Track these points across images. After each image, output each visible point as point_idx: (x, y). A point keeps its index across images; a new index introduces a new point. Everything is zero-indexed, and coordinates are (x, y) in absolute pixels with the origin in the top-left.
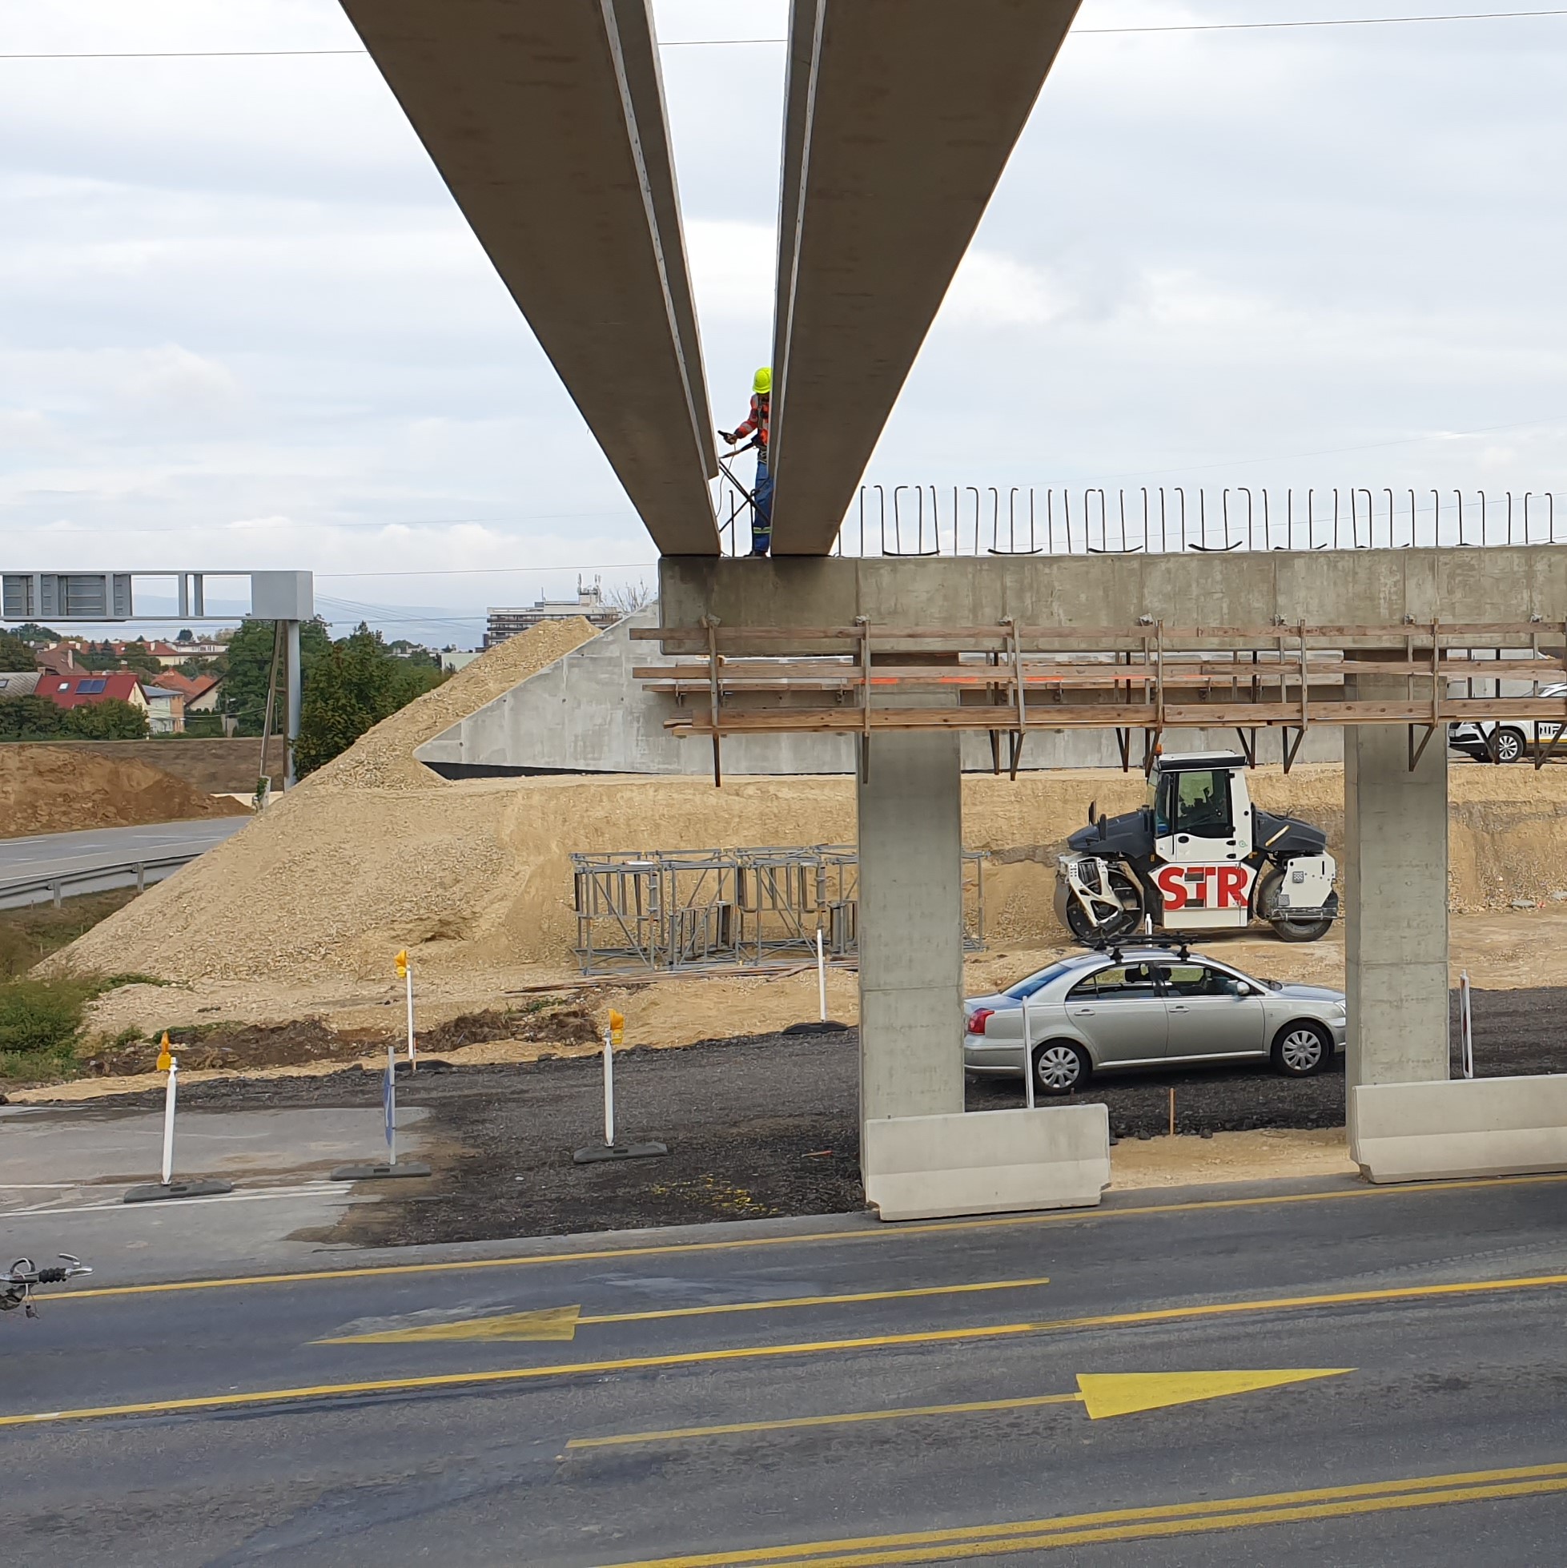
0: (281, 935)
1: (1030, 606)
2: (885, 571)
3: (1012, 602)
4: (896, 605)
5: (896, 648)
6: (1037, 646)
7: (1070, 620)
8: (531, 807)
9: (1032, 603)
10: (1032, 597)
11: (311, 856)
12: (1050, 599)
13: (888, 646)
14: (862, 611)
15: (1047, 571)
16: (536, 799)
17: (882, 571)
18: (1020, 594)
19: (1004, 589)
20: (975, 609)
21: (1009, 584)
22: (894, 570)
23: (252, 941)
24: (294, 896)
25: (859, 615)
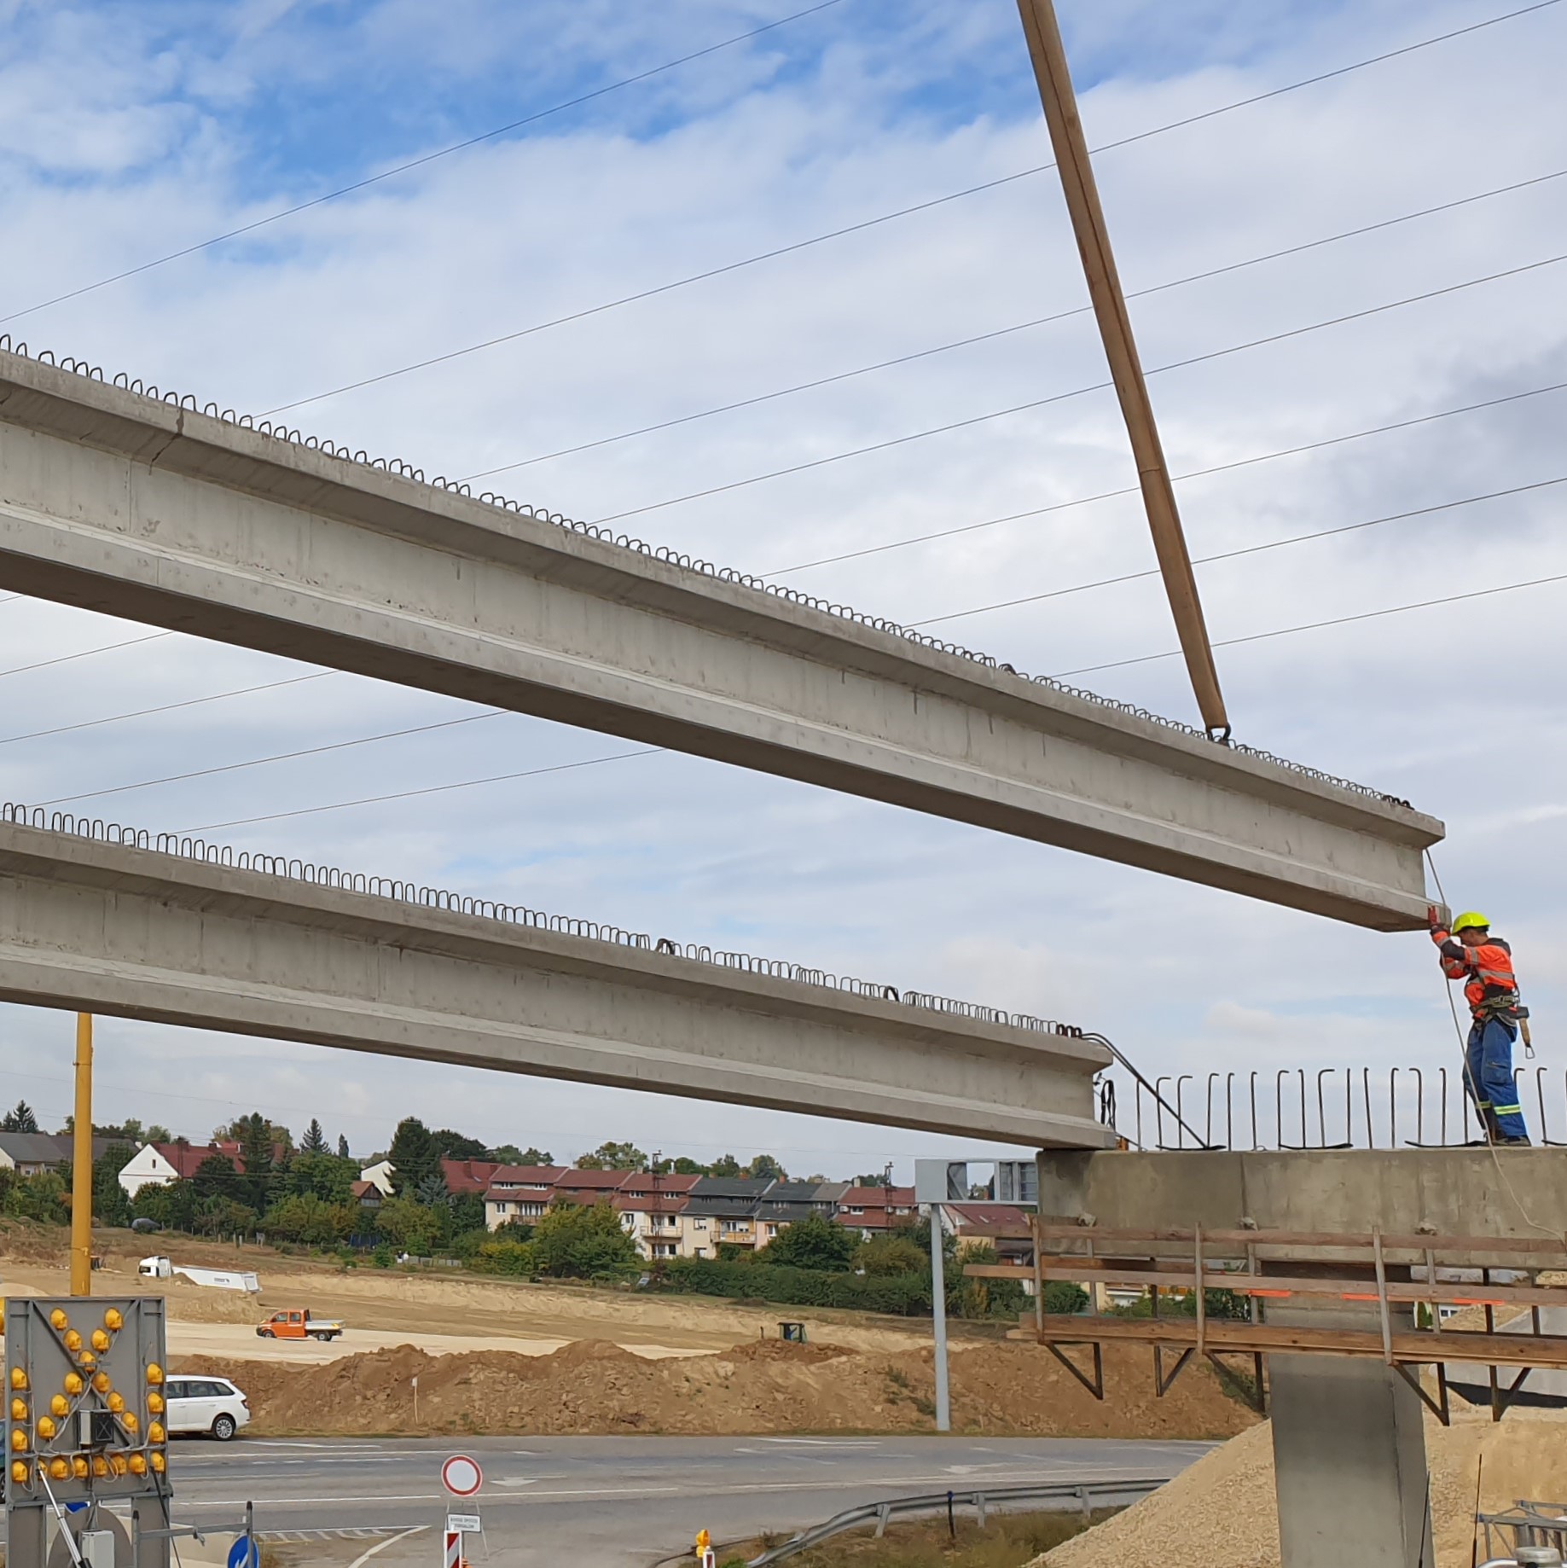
0: (1209, 1551)
1: (1456, 1212)
2: (1274, 1167)
3: (1432, 1205)
4: (1288, 1206)
5: (1290, 1256)
6: (1469, 1260)
7: (1512, 1229)
8: (1515, 1442)
9: (1459, 1207)
10: (1458, 1200)
11: (1264, 1471)
12: (1483, 1202)
13: (1282, 1252)
14: (1250, 1211)
15: (1476, 1167)
16: (1523, 1434)
17: (1270, 1167)
18: (1441, 1196)
19: (1421, 1189)
20: (1385, 1212)
21: (1425, 1184)
22: (1285, 1167)
23: (1180, 1553)
24: (1233, 1511)
25: (1245, 1215)
